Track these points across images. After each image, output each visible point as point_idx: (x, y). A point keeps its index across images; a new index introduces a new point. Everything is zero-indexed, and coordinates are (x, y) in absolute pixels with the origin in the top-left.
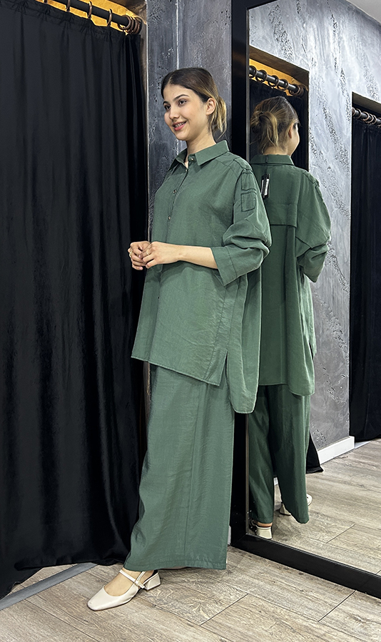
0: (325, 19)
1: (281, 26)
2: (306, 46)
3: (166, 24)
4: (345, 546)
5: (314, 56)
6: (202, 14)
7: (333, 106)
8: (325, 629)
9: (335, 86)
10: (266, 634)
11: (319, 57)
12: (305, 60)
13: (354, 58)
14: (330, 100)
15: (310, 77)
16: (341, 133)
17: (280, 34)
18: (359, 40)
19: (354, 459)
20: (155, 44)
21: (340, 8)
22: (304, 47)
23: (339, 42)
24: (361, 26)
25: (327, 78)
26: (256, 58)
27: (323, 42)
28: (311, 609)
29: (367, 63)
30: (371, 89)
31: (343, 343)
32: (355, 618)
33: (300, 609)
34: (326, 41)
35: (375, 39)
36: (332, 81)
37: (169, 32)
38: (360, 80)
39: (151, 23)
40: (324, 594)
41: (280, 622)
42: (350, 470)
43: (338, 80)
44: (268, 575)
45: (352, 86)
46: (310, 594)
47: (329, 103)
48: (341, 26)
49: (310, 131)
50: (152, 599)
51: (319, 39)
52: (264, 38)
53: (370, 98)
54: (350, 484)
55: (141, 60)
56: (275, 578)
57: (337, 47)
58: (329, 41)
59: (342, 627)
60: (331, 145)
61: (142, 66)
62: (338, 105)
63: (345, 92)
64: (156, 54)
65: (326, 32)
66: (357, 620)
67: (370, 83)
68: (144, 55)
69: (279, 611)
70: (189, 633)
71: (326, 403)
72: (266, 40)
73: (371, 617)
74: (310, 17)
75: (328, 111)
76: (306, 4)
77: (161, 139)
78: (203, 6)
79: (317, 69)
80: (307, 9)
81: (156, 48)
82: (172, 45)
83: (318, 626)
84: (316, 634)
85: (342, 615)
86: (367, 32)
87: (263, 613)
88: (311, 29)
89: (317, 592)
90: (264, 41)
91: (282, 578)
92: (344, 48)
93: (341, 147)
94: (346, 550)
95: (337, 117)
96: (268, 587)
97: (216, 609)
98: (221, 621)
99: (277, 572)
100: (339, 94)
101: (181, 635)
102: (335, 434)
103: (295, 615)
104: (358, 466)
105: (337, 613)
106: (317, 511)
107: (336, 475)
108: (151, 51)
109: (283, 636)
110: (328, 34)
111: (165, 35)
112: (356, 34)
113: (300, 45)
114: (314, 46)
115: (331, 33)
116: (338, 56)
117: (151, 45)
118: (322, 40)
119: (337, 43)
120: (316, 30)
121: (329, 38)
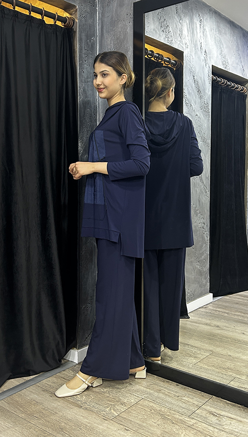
0: (194, 16)
1: (165, 22)
3: (90, 21)
4: (206, 367)
5: (187, 42)
6: (114, 15)
7: (200, 74)
8: (194, 421)
9: (200, 61)
10: (155, 425)
11: (190, 42)
12: (181, 44)
13: (213, 43)
14: (197, 70)
15: (184, 55)
16: (205, 92)
17: (164, 27)
18: (217, 30)
19: (212, 308)
20: (83, 34)
21: (204, 10)
22: (181, 35)
23: (203, 32)
24: (218, 22)
25: (195, 56)
26: (149, 43)
27: (193, 33)
28: (184, 408)
29: (222, 46)
30: (224, 63)
31: (205, 231)
32: (213, 414)
33: (177, 408)
34: (195, 32)
35: (227, 30)
36: (199, 58)
37: (92, 26)
38: (217, 57)
39: (80, 21)
40: (193, 399)
41: (164, 417)
42: (210, 316)
43: (202, 57)
44: (156, 386)
45: (212, 61)
46: (184, 398)
47: (197, 72)
48: (205, 21)
49: (184, 91)
50: (80, 402)
51: (190, 31)
52: (154, 30)
53: (224, 69)
54: (210, 325)
55: (74, 45)
56: (161, 388)
57: (202, 35)
58: (197, 32)
59: (205, 420)
60: (198, 100)
61: (74, 49)
62: (202, 74)
63: (207, 65)
64: (84, 41)
65: (195, 26)
66: (214, 415)
67: (223, 59)
68: (75, 42)
69: (163, 410)
70: (104, 424)
71: (194, 271)
72: (156, 31)
73: (223, 413)
74: (184, 16)
75: (196, 77)
76: (182, 7)
77: (86, 97)
78: (114, 10)
79: (189, 50)
80: (182, 11)
81: (84, 37)
82: (94, 35)
83: (189, 420)
84: (187, 425)
85: (205, 412)
86: (222, 26)
87: (153, 411)
88: (185, 24)
89: (188, 397)
90: (154, 32)
91: (165, 388)
92: (207, 36)
93: (205, 101)
94: (207, 369)
95: (202, 82)
96: (156, 394)
97: (123, 408)
98: (125, 417)
99: (162, 384)
100: (203, 67)
101: (99, 426)
102: (200, 292)
103: (174, 412)
104: (216, 313)
105: (201, 411)
106: (189, 344)
107: (200, 319)
108: (81, 39)
109: (166, 426)
110: (196, 27)
112: (215, 27)
113: (178, 35)
114: (187, 35)
115: (198, 26)
116: (202, 41)
117: (80, 35)
118: (192, 31)
119: (202, 32)
120: (188, 24)
121: (196, 30)
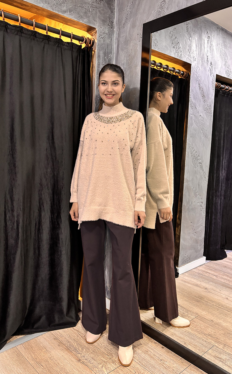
0: (203, 34)
1: (176, 40)
3: (108, 41)
5: (195, 55)
7: (205, 82)
9: (206, 71)
11: (198, 56)
12: (189, 58)
13: (218, 55)
14: (203, 79)
15: (192, 67)
16: (208, 97)
17: (175, 44)
18: (223, 45)
20: (102, 52)
21: (212, 28)
22: (190, 50)
23: (210, 47)
24: (224, 37)
25: (202, 67)
27: (201, 48)
29: (226, 58)
30: (228, 72)
34: (203, 47)
36: (205, 68)
37: (109, 46)
38: (222, 67)
39: (99, 41)
43: (208, 68)
44: (144, 347)
45: (217, 71)
46: (166, 363)
47: (202, 81)
48: (212, 38)
49: (190, 96)
51: (198, 46)
52: (165, 46)
53: (227, 77)
56: (149, 349)
57: (209, 49)
58: (204, 47)
60: (202, 104)
61: (93, 65)
62: (207, 82)
63: (212, 74)
64: (101, 58)
67: (227, 69)
68: (94, 58)
71: (191, 240)
72: (167, 48)
74: (194, 34)
75: (201, 85)
76: (192, 26)
78: (128, 31)
79: (196, 62)
80: (192, 29)
81: (102, 54)
82: (111, 52)
88: (194, 40)
89: (170, 362)
92: (213, 49)
93: (208, 104)
95: (207, 88)
100: (209, 75)
102: (195, 256)
107: (193, 280)
108: (99, 56)
110: (204, 43)
111: (108, 47)
112: (221, 42)
113: (187, 50)
114: (195, 50)
115: (206, 42)
116: (209, 54)
117: (99, 53)
118: (200, 46)
120: (197, 40)
121: (204, 45)
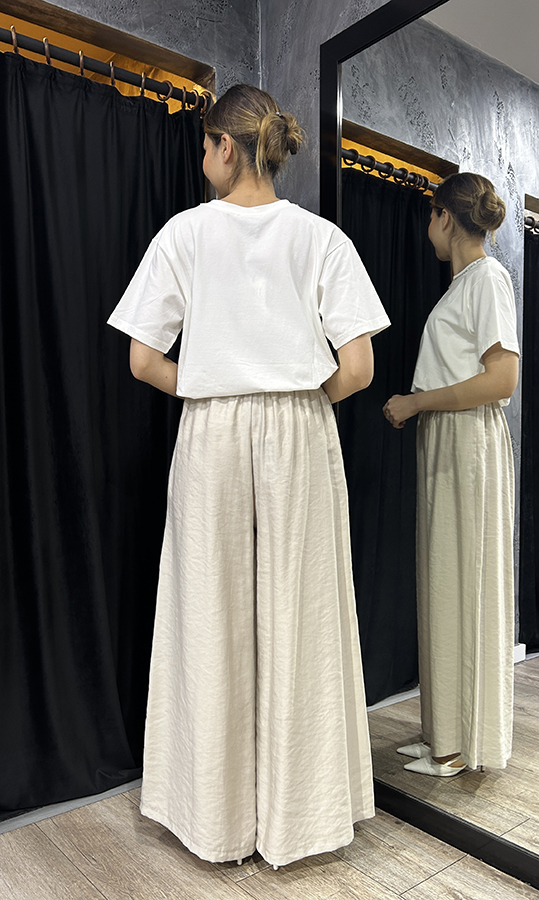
0: (485, 97)
1: (417, 104)
2: (454, 132)
5: (467, 146)
9: (499, 185)
11: (475, 147)
12: (453, 151)
13: (528, 150)
16: (508, 247)
17: (415, 117)
18: (537, 125)
21: (508, 83)
23: (505, 129)
27: (481, 130)
34: (486, 127)
36: (495, 178)
40: (422, 856)
43: (503, 177)
45: (525, 186)
46: (403, 853)
48: (509, 107)
51: (475, 124)
52: (391, 119)
57: (502, 134)
58: (489, 127)
63: (515, 195)
65: (485, 115)
72: (395, 123)
74: (461, 94)
76: (455, 76)
79: (470, 162)
80: (457, 83)
85: (438, 888)
88: (463, 110)
89: (412, 851)
90: (391, 124)
92: (514, 134)
105: (431, 885)
110: (489, 117)
112: (532, 118)
113: (445, 132)
114: (466, 133)
115: (494, 115)
116: (502, 146)
118: (479, 124)
119: (502, 128)
120: (470, 111)
121: (489, 123)
